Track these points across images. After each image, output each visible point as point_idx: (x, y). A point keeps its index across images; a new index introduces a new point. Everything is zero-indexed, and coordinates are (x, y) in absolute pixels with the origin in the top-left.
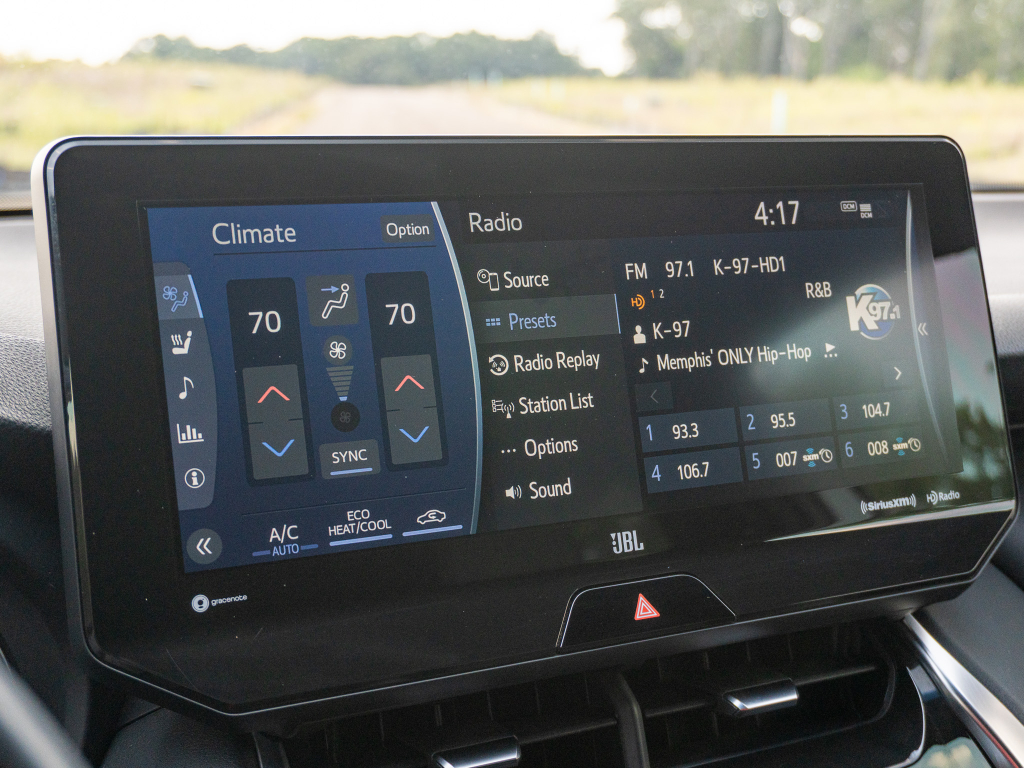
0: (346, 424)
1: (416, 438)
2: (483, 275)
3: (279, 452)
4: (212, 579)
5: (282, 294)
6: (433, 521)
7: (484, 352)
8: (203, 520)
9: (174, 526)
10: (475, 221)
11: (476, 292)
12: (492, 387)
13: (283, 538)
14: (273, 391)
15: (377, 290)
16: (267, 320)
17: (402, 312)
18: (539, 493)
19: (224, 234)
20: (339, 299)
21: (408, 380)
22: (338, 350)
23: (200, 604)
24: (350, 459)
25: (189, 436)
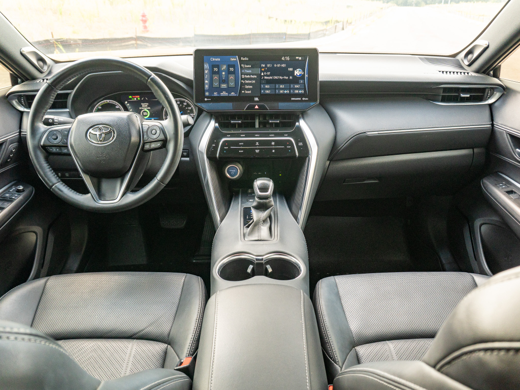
0: (224, 82)
1: (232, 84)
2: (242, 65)
3: (216, 84)
4: (207, 97)
5: (218, 66)
6: (233, 94)
7: (241, 74)
8: (207, 91)
9: (204, 91)
10: (242, 58)
11: (241, 67)
12: (242, 79)
13: (216, 94)
14: (216, 77)
15: (229, 66)
16: (216, 69)
17: (232, 69)
18: (246, 92)
19: (212, 59)
20: (224, 67)
21: (232, 77)
22: (224, 73)
23: (206, 99)
24: (224, 86)
25: (206, 82)
